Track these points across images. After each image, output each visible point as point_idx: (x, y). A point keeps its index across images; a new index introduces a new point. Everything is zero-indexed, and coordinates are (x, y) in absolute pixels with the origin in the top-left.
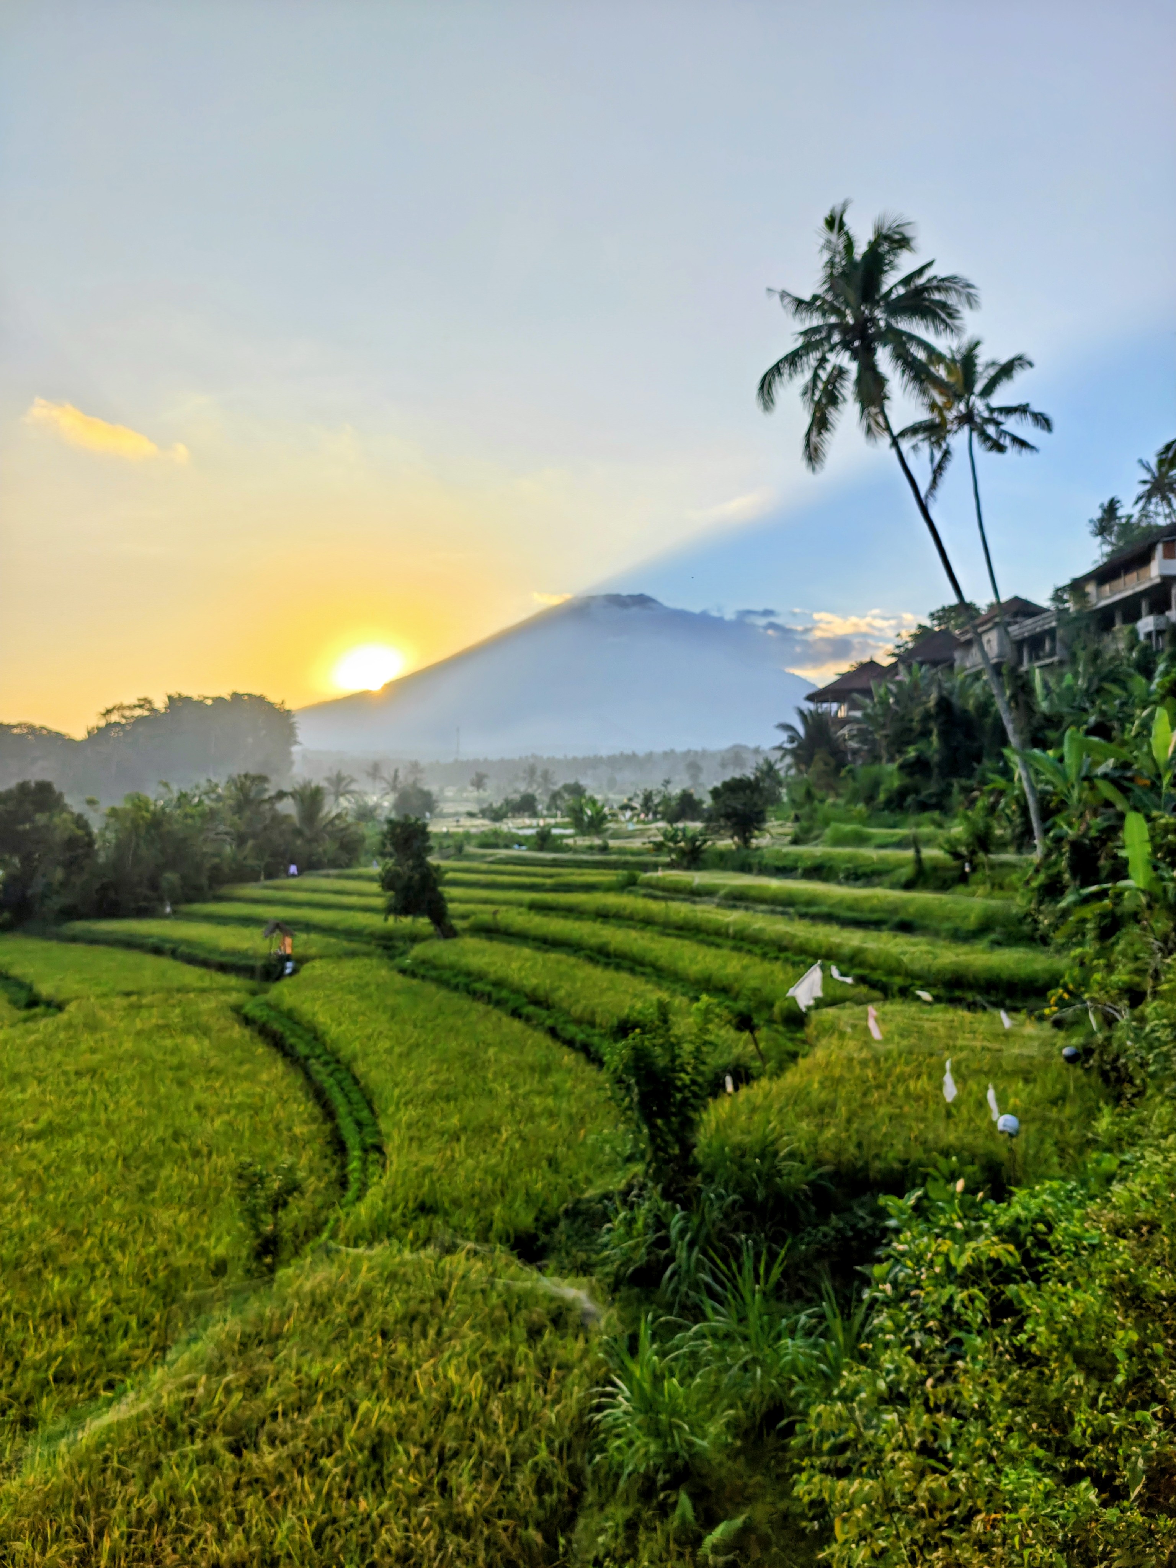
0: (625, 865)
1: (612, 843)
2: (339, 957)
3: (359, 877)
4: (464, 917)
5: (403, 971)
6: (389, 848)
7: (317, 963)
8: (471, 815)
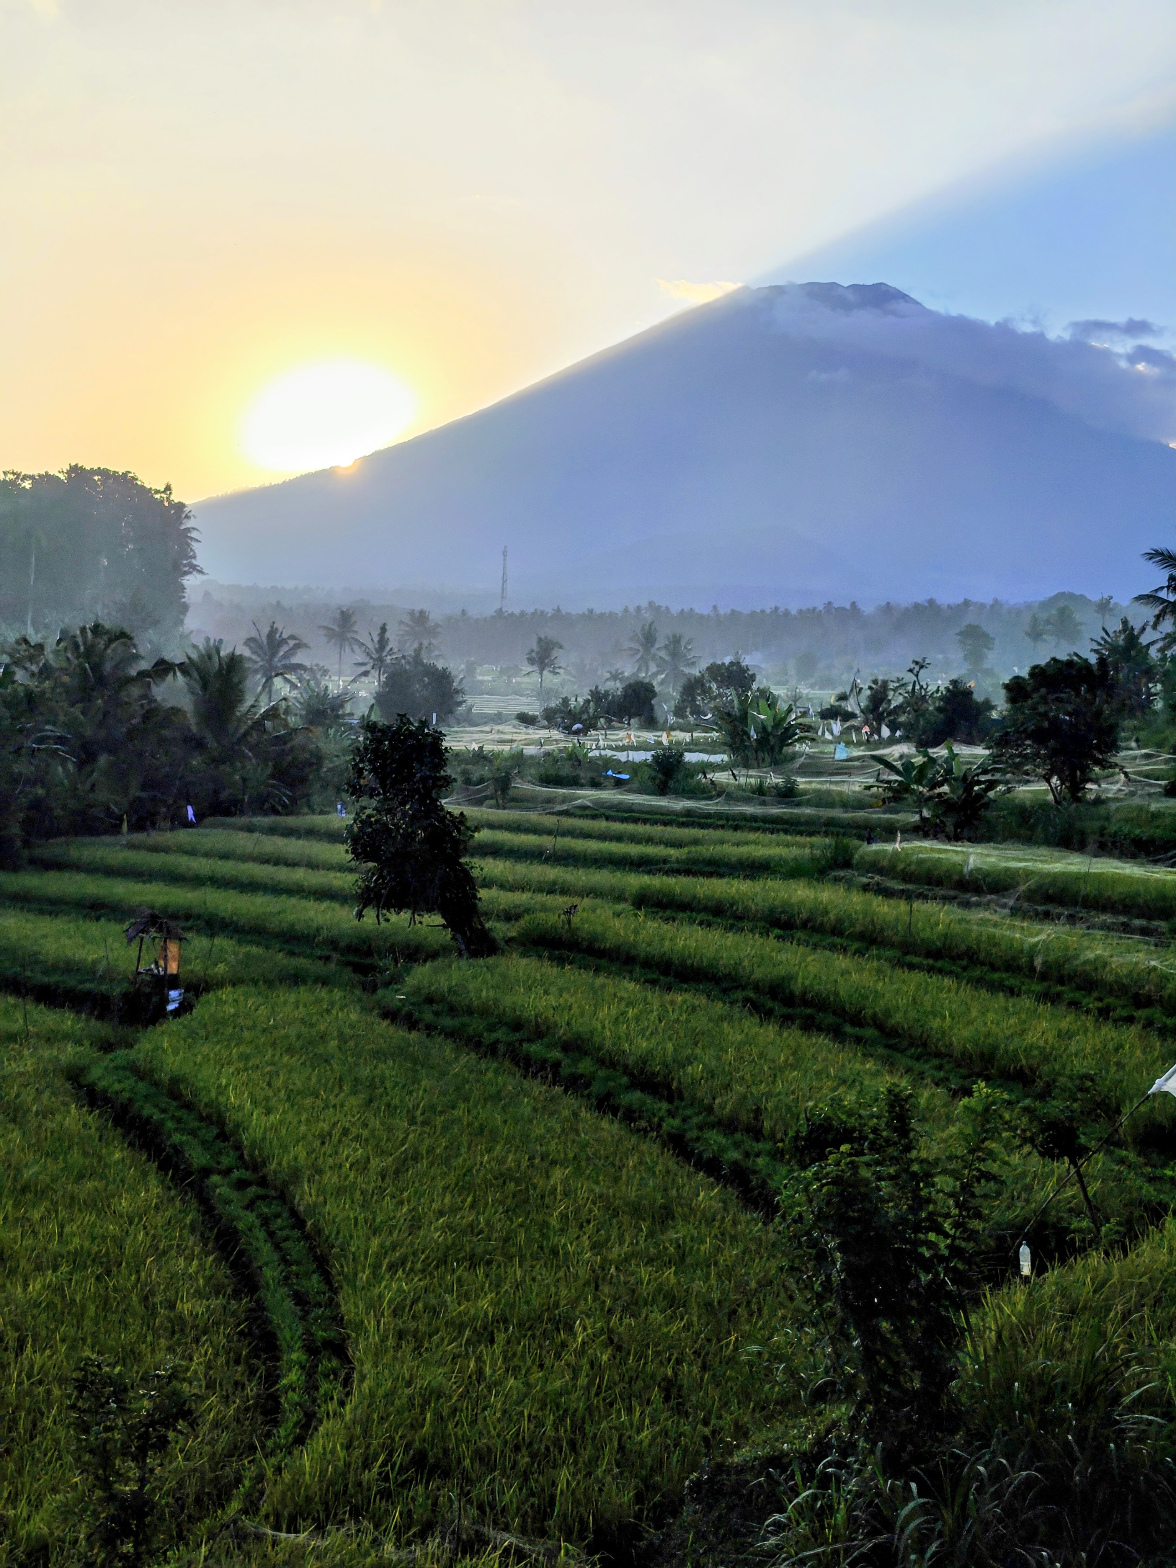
0: (830, 826)
1: (802, 783)
2: (269, 983)
3: (311, 833)
4: (510, 916)
5: (390, 1015)
6: (368, 778)
7: (226, 994)
8: (526, 720)
